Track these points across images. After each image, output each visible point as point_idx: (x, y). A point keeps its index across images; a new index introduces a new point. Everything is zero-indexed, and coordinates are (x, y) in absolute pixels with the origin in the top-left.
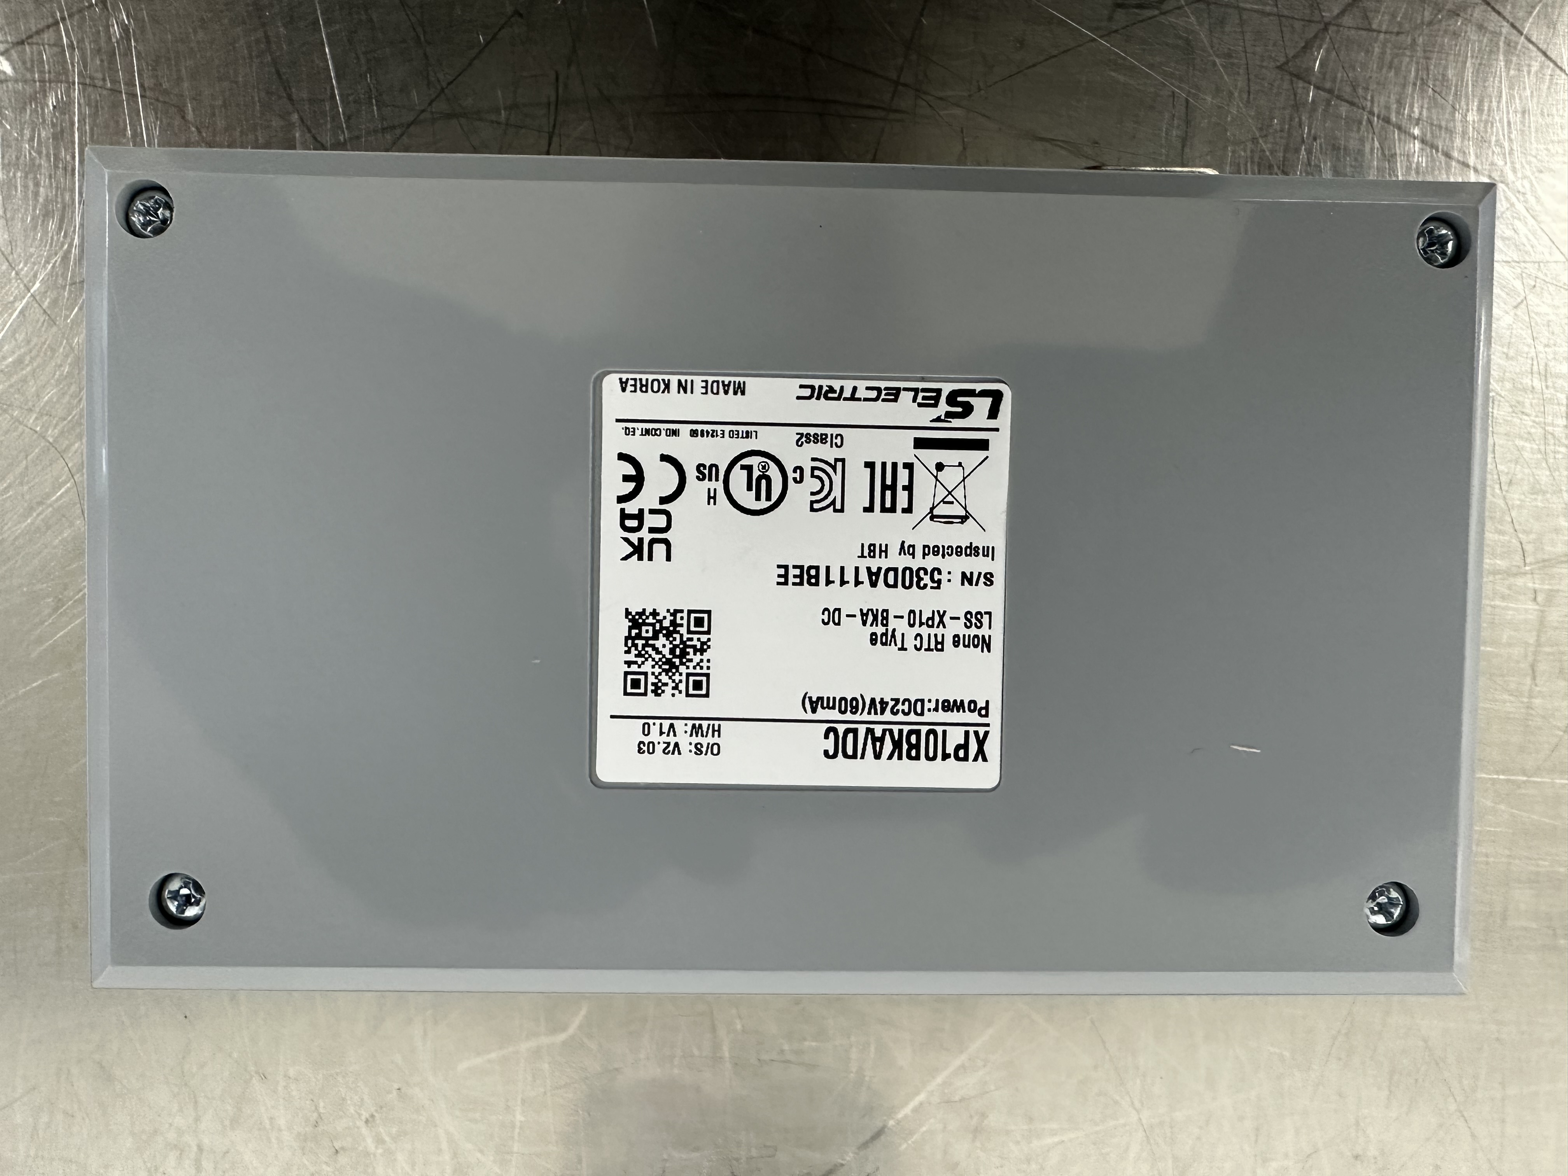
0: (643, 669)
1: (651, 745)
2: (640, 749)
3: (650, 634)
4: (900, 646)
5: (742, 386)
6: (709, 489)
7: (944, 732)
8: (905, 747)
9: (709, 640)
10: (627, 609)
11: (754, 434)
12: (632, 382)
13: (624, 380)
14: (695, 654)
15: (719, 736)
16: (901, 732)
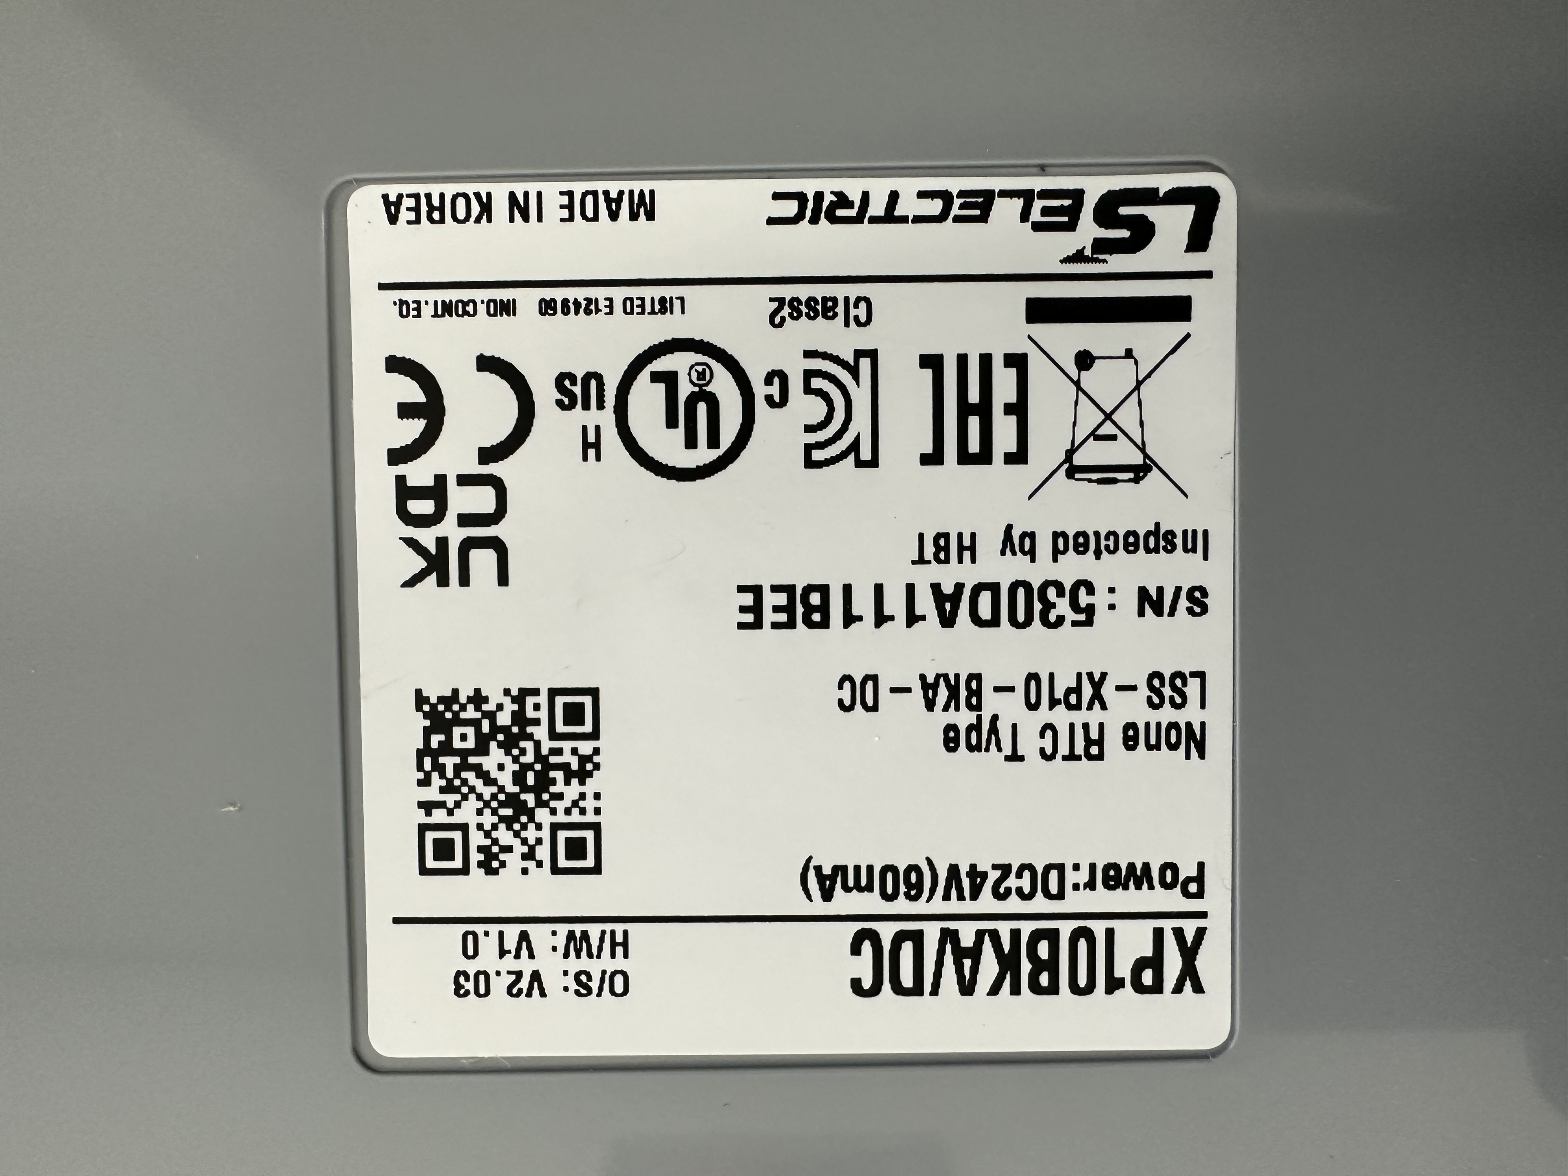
0: (459, 817)
1: (482, 978)
2: (458, 987)
3: (470, 744)
4: (1009, 753)
5: (647, 200)
6: (585, 428)
7: (1110, 933)
8: (1026, 967)
9: (596, 751)
10: (418, 692)
11: (677, 304)
12: (410, 202)
13: (393, 198)
14: (567, 783)
15: (626, 956)
16: (1015, 935)
